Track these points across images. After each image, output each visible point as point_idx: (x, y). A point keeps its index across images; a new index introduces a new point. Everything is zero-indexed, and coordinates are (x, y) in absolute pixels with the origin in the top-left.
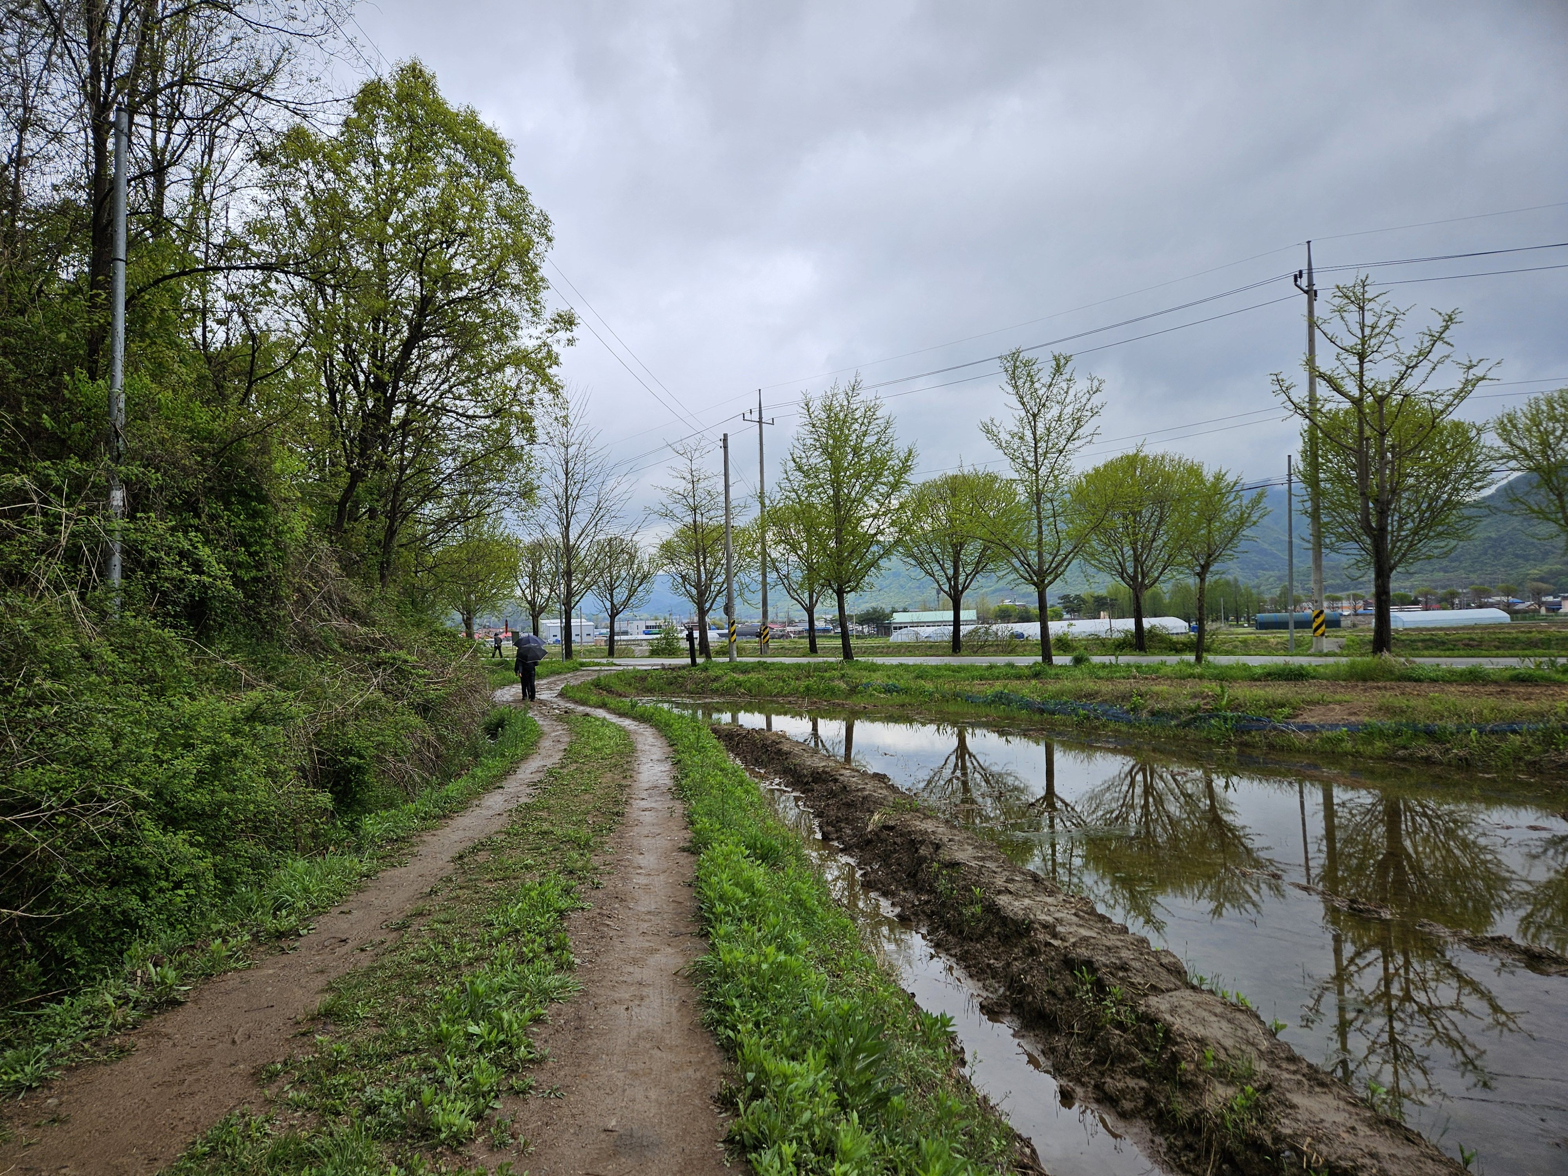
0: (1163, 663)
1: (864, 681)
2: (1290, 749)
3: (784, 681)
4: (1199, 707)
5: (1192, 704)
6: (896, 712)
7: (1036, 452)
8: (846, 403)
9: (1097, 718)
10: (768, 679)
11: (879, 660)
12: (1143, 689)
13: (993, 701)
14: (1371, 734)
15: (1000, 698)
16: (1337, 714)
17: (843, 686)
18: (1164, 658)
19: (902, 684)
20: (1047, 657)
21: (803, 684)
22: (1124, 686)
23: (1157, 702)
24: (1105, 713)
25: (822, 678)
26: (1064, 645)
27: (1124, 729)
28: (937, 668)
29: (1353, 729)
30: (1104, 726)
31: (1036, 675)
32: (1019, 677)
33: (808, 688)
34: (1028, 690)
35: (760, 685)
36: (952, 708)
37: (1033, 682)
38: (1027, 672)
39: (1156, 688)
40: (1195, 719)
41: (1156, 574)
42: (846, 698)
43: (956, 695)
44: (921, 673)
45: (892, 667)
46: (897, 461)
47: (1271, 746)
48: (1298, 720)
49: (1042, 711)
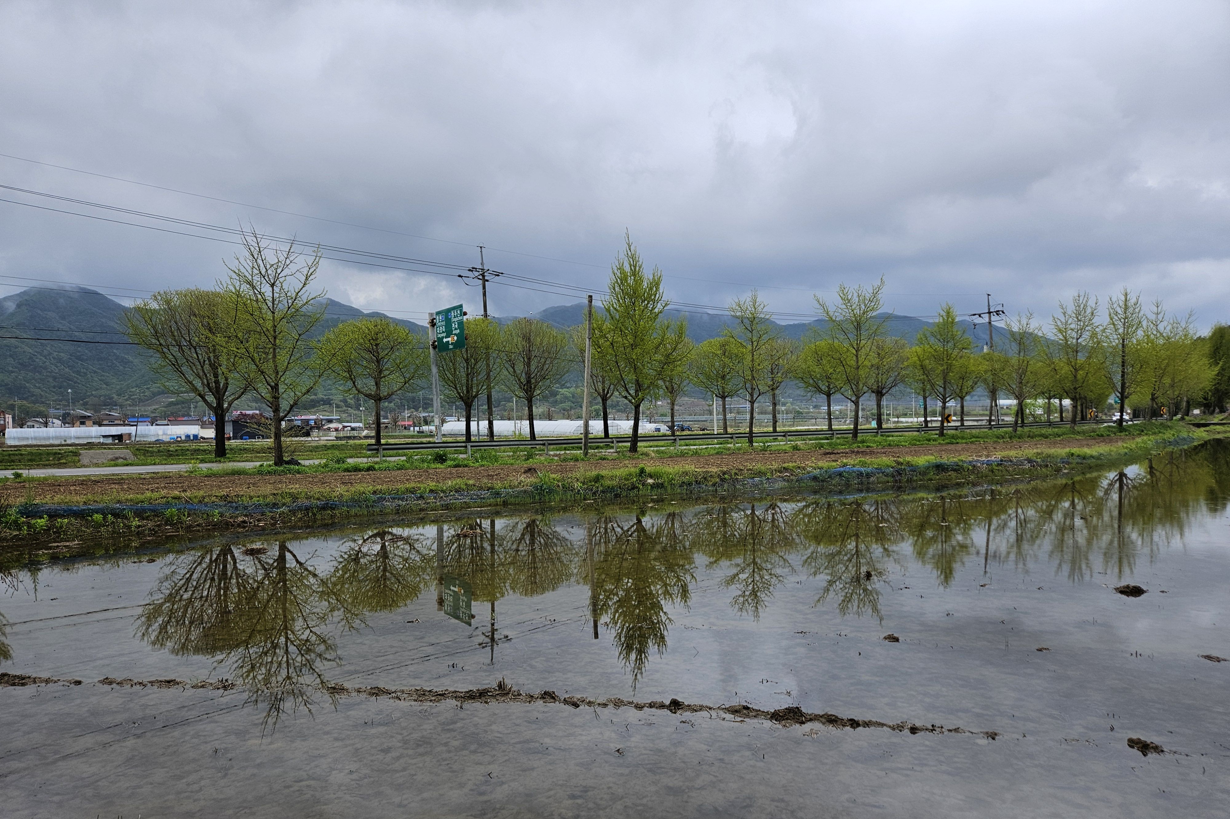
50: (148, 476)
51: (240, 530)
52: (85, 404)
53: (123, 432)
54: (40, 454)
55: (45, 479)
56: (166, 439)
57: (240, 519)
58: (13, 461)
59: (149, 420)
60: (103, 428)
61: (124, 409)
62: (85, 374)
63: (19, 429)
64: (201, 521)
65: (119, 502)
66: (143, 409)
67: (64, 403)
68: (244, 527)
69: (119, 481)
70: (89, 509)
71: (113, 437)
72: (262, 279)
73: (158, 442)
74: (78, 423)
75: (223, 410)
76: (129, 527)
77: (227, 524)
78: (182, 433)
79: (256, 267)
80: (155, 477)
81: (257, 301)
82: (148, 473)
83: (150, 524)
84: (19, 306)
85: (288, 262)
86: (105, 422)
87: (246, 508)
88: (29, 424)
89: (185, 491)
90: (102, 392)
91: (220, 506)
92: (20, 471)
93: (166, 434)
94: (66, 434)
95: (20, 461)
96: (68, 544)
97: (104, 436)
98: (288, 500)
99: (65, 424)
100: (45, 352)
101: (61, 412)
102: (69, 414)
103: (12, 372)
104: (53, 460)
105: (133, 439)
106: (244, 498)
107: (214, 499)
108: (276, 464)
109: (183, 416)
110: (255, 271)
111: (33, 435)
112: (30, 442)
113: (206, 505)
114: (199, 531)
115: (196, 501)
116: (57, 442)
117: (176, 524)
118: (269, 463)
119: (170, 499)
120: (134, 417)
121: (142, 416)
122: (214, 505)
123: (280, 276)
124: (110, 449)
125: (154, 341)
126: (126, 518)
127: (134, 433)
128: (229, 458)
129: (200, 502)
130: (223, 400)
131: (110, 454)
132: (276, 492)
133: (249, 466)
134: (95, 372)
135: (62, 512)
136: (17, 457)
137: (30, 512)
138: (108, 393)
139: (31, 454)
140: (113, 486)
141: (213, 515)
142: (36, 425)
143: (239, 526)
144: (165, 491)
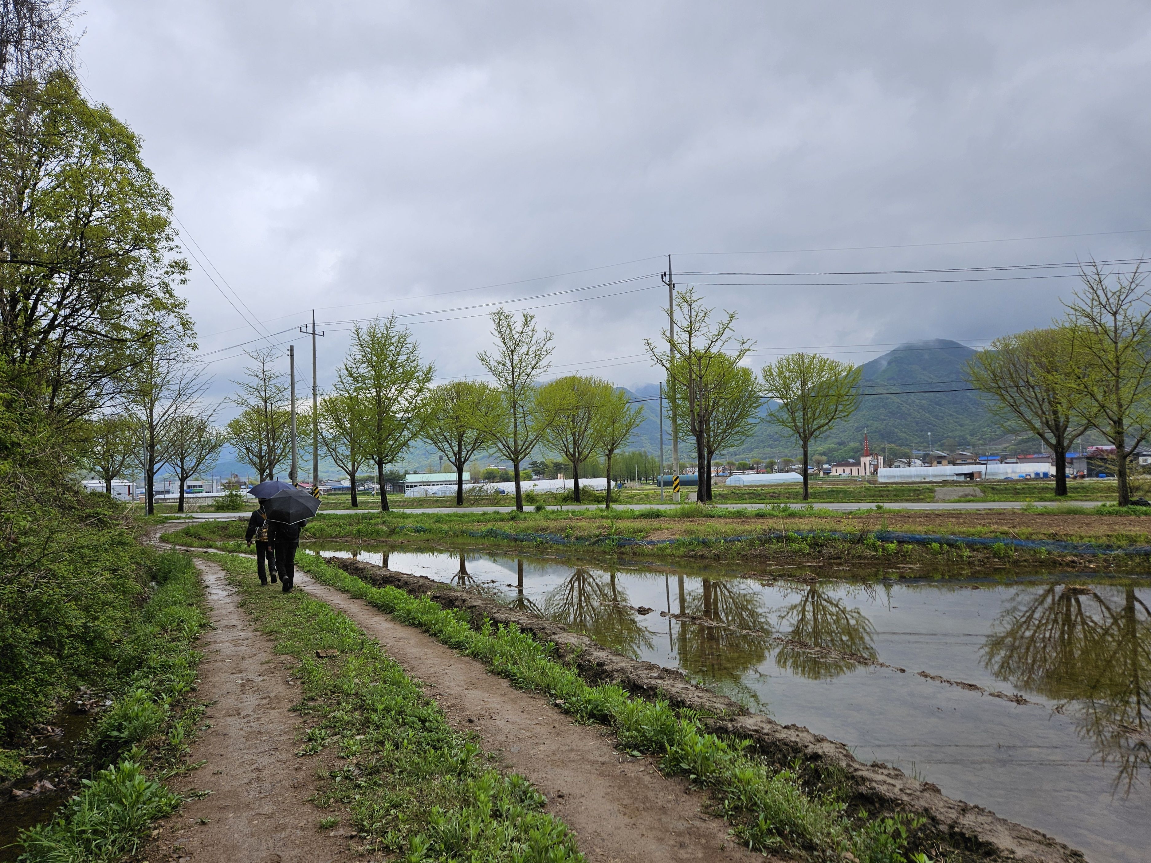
0: (588, 510)
1: (400, 525)
2: (643, 554)
3: (341, 527)
4: (601, 534)
5: (597, 532)
6: (423, 545)
7: (513, 374)
8: (385, 332)
9: (547, 543)
10: (327, 526)
11: (408, 511)
12: (573, 525)
13: (486, 535)
14: (680, 544)
15: (491, 533)
16: (666, 535)
17: (385, 528)
18: (588, 507)
19: (427, 526)
20: (520, 507)
21: (355, 529)
22: (562, 523)
23: (580, 532)
24: (551, 539)
25: (370, 524)
26: (531, 498)
27: (561, 548)
28: (449, 515)
29: (671, 541)
30: (551, 547)
31: (513, 519)
32: (502, 520)
33: (359, 531)
34: (508, 527)
35: (322, 530)
36: (460, 540)
37: (511, 522)
38: (507, 516)
39: (579, 524)
40: (598, 541)
41: (587, 453)
42: (388, 537)
43: (463, 532)
44: (439, 519)
45: (417, 516)
46: (421, 373)
47: (634, 554)
48: (648, 539)
49: (516, 540)
50: (983, 512)
51: (1069, 569)
52: (942, 445)
53: (974, 470)
54: (903, 490)
55: (899, 511)
56: (1015, 477)
57: (1069, 558)
58: (882, 496)
59: (999, 458)
60: (956, 467)
61: (977, 448)
62: (942, 417)
63: (888, 469)
64: (1028, 557)
65: (953, 534)
66: (994, 447)
67: (925, 444)
68: (1073, 567)
69: (957, 515)
70: (929, 538)
71: (965, 475)
72: (1103, 309)
73: (1007, 479)
74: (936, 463)
75: (1063, 448)
76: (962, 557)
77: (1055, 562)
78: (1032, 470)
79: (1096, 298)
80: (991, 513)
81: (1097, 333)
82: (985, 509)
83: (980, 556)
84: (889, 363)
85: (1133, 286)
86: (958, 461)
87: (1075, 547)
88: (896, 464)
89: (1014, 527)
90: (957, 433)
91: (1048, 544)
92: (881, 504)
93: (1015, 472)
94: (925, 473)
95: (887, 496)
96: (911, 566)
97: (957, 475)
98: (1124, 543)
99: (924, 463)
100: (910, 401)
101: (922, 453)
102: (928, 454)
103: (885, 420)
104: (914, 496)
105: (983, 477)
106: (1074, 538)
107: (1041, 536)
108: (1120, 504)
109: (1035, 453)
110: (1096, 303)
111: (899, 474)
112: (896, 480)
113: (1033, 541)
114: (1025, 566)
115: (1023, 537)
116: (918, 480)
117: (1003, 557)
118: (1112, 503)
119: (998, 534)
120: (985, 455)
121: (992, 455)
122: (1042, 542)
123: (1124, 302)
124: (961, 486)
125: (994, 385)
126: (959, 548)
127: (984, 472)
128: (1070, 497)
129: (1027, 538)
130: (1064, 438)
131: (961, 491)
132: (1110, 533)
133: (1089, 505)
134: (951, 415)
135: (908, 539)
136: (885, 493)
137: (884, 537)
138: (962, 433)
139: (896, 490)
140: (951, 519)
141: (1041, 553)
142: (902, 465)
143: (1067, 565)
144: (996, 526)
